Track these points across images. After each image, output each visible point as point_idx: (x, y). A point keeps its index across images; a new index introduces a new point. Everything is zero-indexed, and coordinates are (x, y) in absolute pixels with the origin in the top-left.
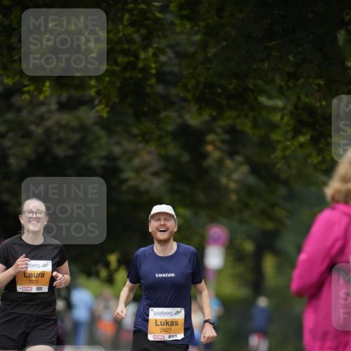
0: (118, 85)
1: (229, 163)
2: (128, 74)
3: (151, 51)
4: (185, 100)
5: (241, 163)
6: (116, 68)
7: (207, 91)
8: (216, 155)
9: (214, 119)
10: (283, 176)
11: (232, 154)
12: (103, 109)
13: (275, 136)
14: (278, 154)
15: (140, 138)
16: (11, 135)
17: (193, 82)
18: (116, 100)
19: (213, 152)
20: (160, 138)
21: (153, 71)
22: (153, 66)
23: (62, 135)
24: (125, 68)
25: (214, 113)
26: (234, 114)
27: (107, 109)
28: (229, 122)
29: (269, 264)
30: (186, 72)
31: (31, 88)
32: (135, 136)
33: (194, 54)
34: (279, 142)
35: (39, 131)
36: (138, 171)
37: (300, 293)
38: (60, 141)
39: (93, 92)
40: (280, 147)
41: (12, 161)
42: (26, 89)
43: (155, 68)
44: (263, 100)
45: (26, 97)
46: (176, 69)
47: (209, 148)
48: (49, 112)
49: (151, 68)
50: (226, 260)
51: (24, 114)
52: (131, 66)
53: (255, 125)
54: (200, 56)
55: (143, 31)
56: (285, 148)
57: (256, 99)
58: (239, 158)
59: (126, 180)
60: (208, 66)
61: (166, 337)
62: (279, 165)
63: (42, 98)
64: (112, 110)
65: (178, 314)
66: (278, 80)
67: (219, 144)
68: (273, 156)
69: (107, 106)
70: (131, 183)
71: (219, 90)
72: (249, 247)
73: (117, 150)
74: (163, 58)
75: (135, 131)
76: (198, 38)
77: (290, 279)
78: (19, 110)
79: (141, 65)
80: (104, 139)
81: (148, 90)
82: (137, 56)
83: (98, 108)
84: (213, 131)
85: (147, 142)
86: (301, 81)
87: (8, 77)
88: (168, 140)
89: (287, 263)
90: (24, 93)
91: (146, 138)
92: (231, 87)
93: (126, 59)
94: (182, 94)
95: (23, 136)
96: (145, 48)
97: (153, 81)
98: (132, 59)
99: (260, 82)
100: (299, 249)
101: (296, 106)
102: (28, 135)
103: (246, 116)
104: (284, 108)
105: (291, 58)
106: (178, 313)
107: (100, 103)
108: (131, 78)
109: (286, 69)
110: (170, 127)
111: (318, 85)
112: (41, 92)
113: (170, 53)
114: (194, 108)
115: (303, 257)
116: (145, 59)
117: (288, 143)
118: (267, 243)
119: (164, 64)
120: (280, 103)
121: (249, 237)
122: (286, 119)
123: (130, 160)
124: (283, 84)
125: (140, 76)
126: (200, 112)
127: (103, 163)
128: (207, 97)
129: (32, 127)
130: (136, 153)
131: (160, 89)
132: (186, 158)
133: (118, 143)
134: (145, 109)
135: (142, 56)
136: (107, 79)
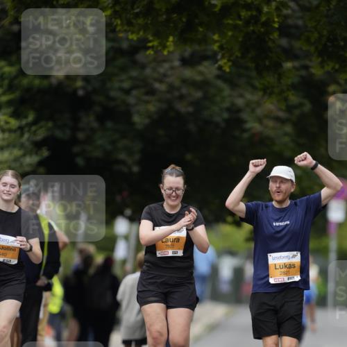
0: (240, 39)
2: (251, 28)
3: (274, 5)
6: (240, 23)
7: (330, 44)
9: (336, 72)
12: (225, 63)
16: (134, 92)
17: (316, 35)
18: (239, 55)
20: (282, 92)
21: (276, 26)
22: (276, 20)
23: (184, 91)
24: (247, 23)
25: (337, 66)
27: (230, 64)
30: (310, 25)
31: (156, 43)
35: (162, 87)
38: (181, 97)
39: (216, 47)
41: (136, 119)
42: (150, 44)
43: (278, 22)
45: (150, 52)
46: (300, 22)
48: (172, 68)
49: (274, 22)
51: (148, 71)
52: (254, 20)
54: (323, 9)
61: (286, 280)
63: (165, 53)
64: (235, 64)
65: (294, 258)
69: (229, 60)
71: (342, 43)
73: (240, 102)
74: (286, 12)
78: (143, 67)
79: (264, 19)
80: (227, 91)
81: (270, 44)
82: (259, 11)
83: (221, 63)
84: (336, 82)
87: (133, 33)
88: (290, 93)
90: (148, 48)
91: (267, 91)
94: (304, 48)
95: (147, 93)
97: (276, 35)
98: (254, 13)
102: (152, 92)
106: (294, 256)
107: (223, 57)
108: (254, 32)
112: (165, 47)
116: (268, 13)
119: (286, 17)
123: (253, 111)
125: (262, 30)
126: (322, 65)
127: (226, 115)
128: (329, 50)
129: (157, 85)
130: (259, 104)
131: (284, 42)
133: (241, 96)
134: (267, 63)
135: (265, 9)
136: (230, 34)
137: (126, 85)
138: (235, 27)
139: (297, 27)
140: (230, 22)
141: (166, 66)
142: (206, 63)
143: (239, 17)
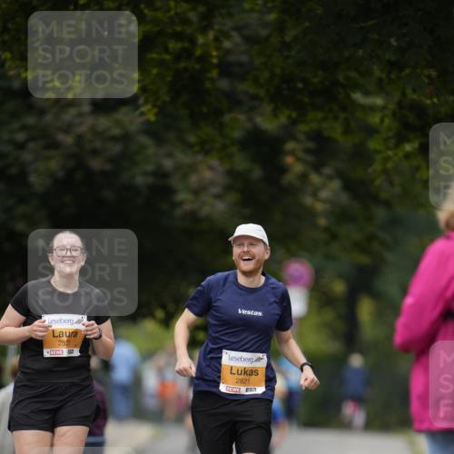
0: (169, 79)
1: (315, 178)
2: (182, 65)
3: (211, 35)
4: (255, 97)
5: (330, 178)
6: (167, 57)
7: (285, 86)
8: (299, 168)
9: (294, 122)
10: (384, 195)
11: (317, 167)
12: (149, 111)
13: (373, 144)
14: (377, 167)
15: (197, 148)
17: (266, 75)
18: (167, 98)
19: (294, 164)
20: (225, 147)
21: (215, 61)
22: (214, 53)
23: (98, 144)
24: (178, 58)
25: (294, 115)
26: (319, 115)
27: (155, 110)
28: (314, 126)
29: (366, 309)
30: (258, 61)
32: (191, 146)
33: (267, 38)
34: (377, 152)
35: (68, 140)
36: (196, 192)
37: (406, 348)
38: (95, 152)
40: (379, 157)
41: (33, 179)
43: (218, 57)
44: (358, 97)
46: (244, 58)
47: (289, 160)
48: (80, 115)
49: (212, 56)
50: (310, 305)
51: (49, 118)
52: (186, 54)
53: (347, 131)
54: (275, 40)
55: (201, 9)
56: (387, 159)
57: (348, 96)
58: (327, 171)
59: (181, 203)
60: (286, 53)
61: (243, 391)
62: (378, 182)
64: (162, 111)
65: (258, 361)
66: (377, 71)
67: (301, 154)
68: (370, 170)
69: (154, 106)
70: (187, 207)
71: (300, 85)
72: (339, 288)
73: (168, 164)
74: (227, 44)
75: (192, 139)
76: (272, 17)
77: (393, 330)
78: (42, 112)
79: (198, 52)
80: (151, 149)
81: (208, 85)
82: (193, 42)
83: (143, 109)
84: (294, 138)
85: (207, 153)
86: (407, 71)
88: (234, 149)
89: (389, 309)
91: (205, 147)
92: (316, 80)
93: (179, 45)
94: (252, 90)
95: (47, 147)
96: (204, 30)
97: (214, 74)
98: (186, 45)
99: (353, 74)
100: (405, 291)
101: (400, 105)
102: (53, 145)
103: (336, 118)
104: (384, 108)
105: (393, 42)
107: (146, 102)
108: (186, 70)
109: (387, 57)
110: (237, 134)
111: (429, 77)
113: (236, 37)
114: (268, 108)
115: (409, 300)
116: (203, 45)
117: (390, 153)
118: (363, 282)
119: (228, 52)
120: (379, 101)
121: (340, 276)
122: (387, 121)
124: (384, 76)
125: (197, 66)
126: (275, 114)
127: (150, 180)
128: (283, 94)
129: (61, 137)
130: (193, 168)
131: (224, 84)
132: (257, 173)
133: (170, 155)
134: (205, 110)
135: (201, 40)
136: (155, 71)
137: (21, 137)
138: (162, 63)
139: (240, 64)
140: (154, 56)
141: (73, 111)
142: (125, 109)
143: (166, 50)
